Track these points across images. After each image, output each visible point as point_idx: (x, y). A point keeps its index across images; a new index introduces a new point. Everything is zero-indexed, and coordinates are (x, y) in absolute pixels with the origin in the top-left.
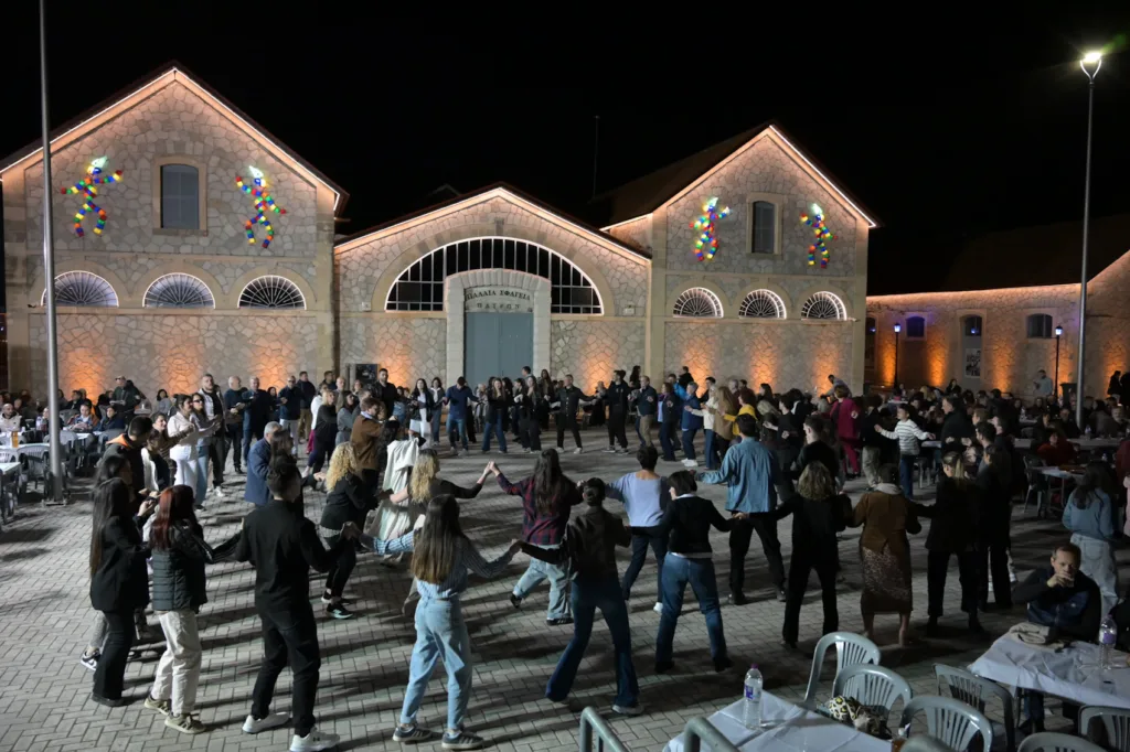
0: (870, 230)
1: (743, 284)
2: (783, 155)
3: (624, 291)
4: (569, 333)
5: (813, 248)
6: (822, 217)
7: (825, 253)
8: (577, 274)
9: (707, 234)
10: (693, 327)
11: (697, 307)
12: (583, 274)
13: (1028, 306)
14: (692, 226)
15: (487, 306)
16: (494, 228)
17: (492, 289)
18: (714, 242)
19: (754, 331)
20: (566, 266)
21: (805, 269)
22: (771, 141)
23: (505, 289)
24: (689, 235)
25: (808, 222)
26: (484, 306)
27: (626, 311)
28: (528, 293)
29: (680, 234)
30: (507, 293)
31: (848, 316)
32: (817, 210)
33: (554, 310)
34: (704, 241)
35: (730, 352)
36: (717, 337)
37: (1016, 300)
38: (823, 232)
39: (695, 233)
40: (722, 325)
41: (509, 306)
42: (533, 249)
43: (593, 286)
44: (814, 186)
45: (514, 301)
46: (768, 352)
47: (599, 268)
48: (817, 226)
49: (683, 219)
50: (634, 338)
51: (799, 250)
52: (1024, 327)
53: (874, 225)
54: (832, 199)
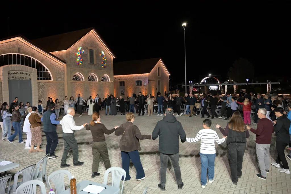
0: (114, 59)
1: (88, 72)
2: (95, 37)
3: (58, 73)
4: (43, 87)
5: (103, 63)
6: (104, 55)
7: (105, 64)
8: (44, 67)
9: (80, 57)
10: (77, 84)
11: (76, 78)
12: (46, 67)
13: (136, 78)
14: (76, 55)
15: (16, 77)
16: (17, 51)
17: (17, 71)
18: (81, 59)
19: (92, 85)
20: (41, 65)
21: (101, 69)
22: (92, 33)
23: (22, 72)
24: (75, 57)
25: (101, 56)
26: (14, 77)
27: (59, 79)
28: (29, 73)
29: (73, 57)
30: (22, 73)
31: (111, 80)
32: (103, 53)
33: (38, 79)
34: (79, 59)
35: (86, 91)
36: (83, 87)
38: (105, 59)
39: (77, 57)
40: (84, 83)
41: (23, 78)
42: (30, 58)
43: (49, 71)
44: (102, 46)
45: (25, 76)
46: (95, 90)
47: (51, 66)
48: (103, 57)
49: (73, 52)
50: (61, 87)
51: (100, 63)
52: (135, 83)
53: (114, 58)
54: (105, 50)
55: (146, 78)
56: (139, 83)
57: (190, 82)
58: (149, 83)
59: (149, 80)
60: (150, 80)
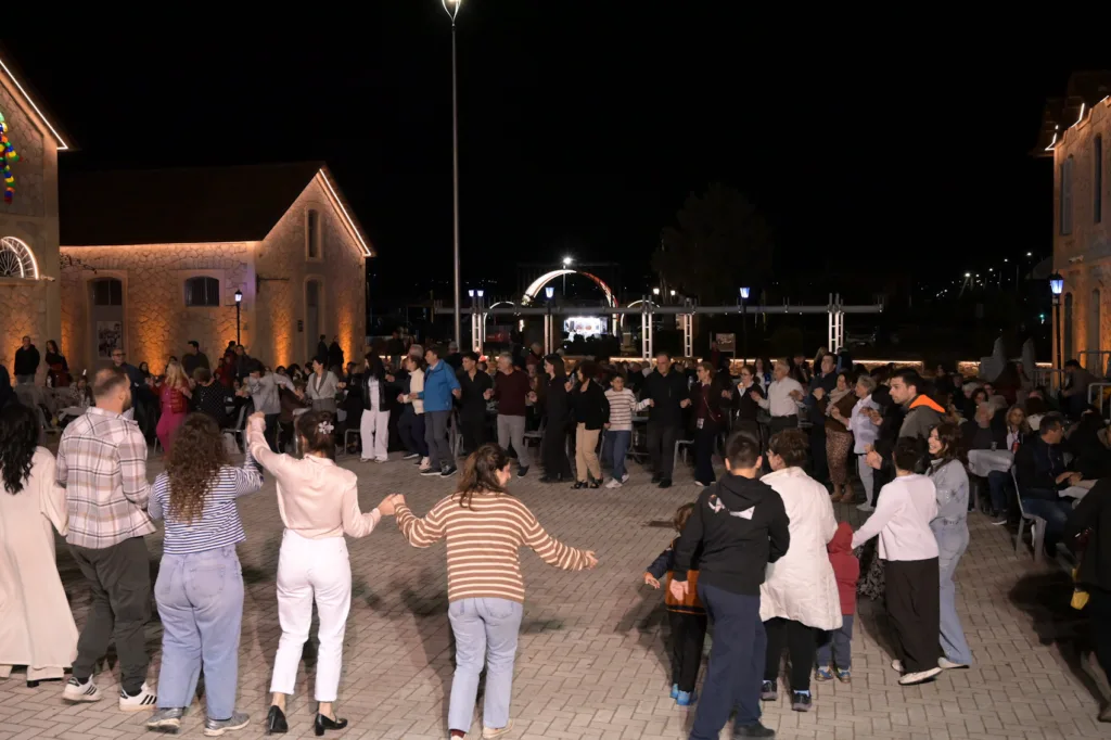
7: (10, 180)
13: (186, 267)
31: (42, 272)
37: (168, 258)
38: (7, 149)
53: (66, 147)
54: (12, 103)
55: (245, 265)
56: (204, 290)
57: (471, 293)
58: (258, 291)
59: (259, 279)
60: (264, 276)
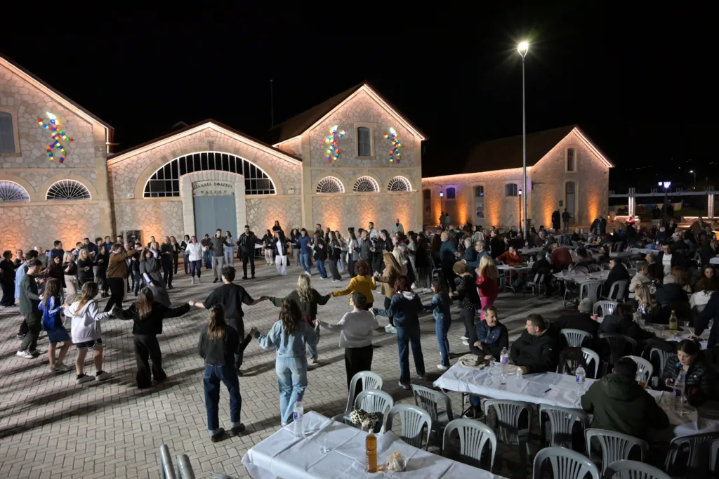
0: (422, 142)
1: (354, 174)
2: (372, 100)
3: (287, 180)
4: (257, 206)
5: (392, 152)
6: (396, 135)
7: (399, 155)
8: (259, 172)
9: (333, 146)
10: (328, 199)
11: (328, 188)
12: (263, 172)
13: (505, 180)
14: (324, 142)
15: (207, 192)
16: (208, 146)
17: (209, 182)
18: (337, 150)
19: (363, 199)
20: (253, 167)
21: (387, 165)
22: (365, 93)
23: (217, 182)
24: (322, 147)
25: (388, 138)
26: (205, 192)
27: (290, 191)
28: (231, 184)
29: (318, 146)
30: (218, 184)
31: (413, 188)
32: (392, 131)
33: (247, 193)
34: (331, 150)
35: (349, 212)
36: (342, 204)
37: (499, 176)
38: (397, 143)
39: (326, 146)
40: (344, 197)
41: (220, 192)
42: (232, 158)
43: (270, 178)
44: (390, 118)
45: (224, 189)
46: (370, 211)
47: (273, 168)
48: (393, 140)
49: (319, 138)
50: (295, 207)
51: (384, 154)
52: (504, 191)
53: (424, 139)
54: (400, 125)
55: (527, 177)
56: (512, 189)
57: (660, 184)
58: (532, 189)
59: (533, 184)
60: (537, 182)
